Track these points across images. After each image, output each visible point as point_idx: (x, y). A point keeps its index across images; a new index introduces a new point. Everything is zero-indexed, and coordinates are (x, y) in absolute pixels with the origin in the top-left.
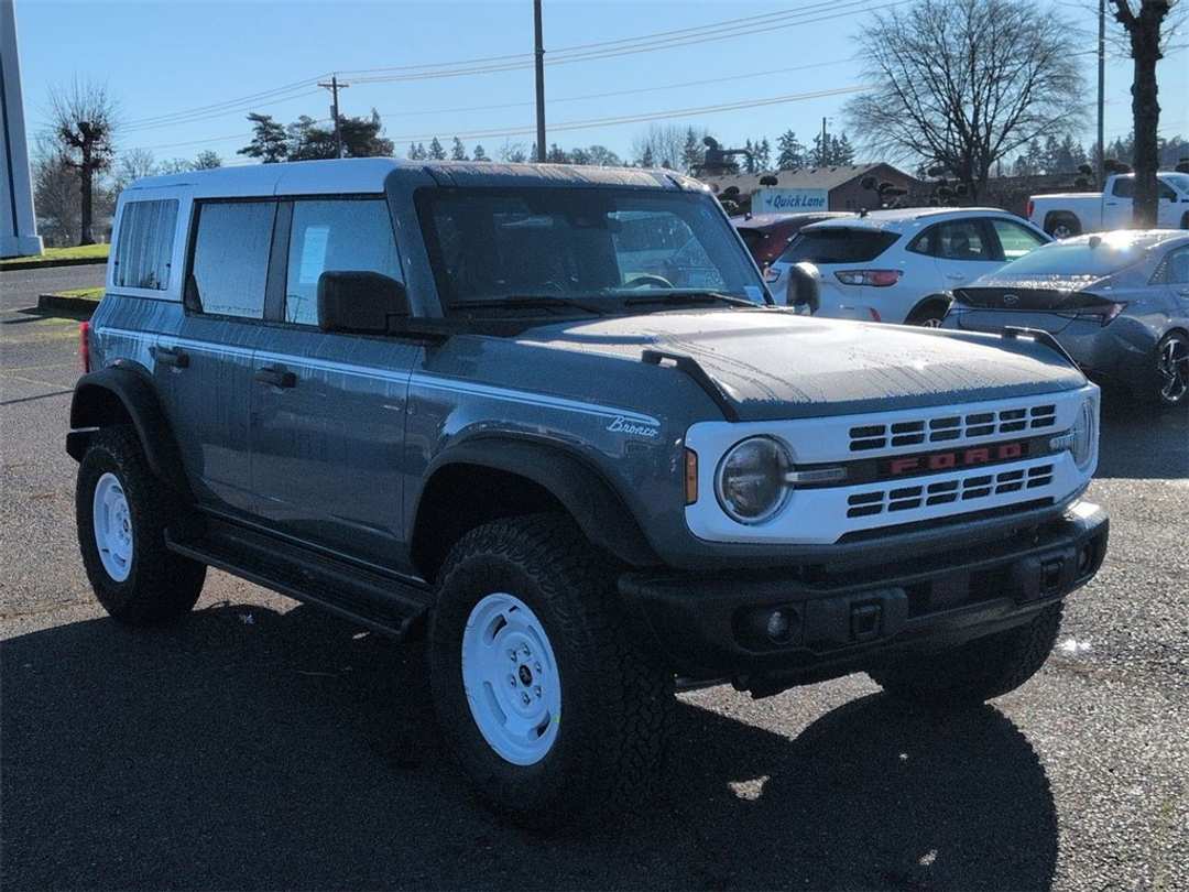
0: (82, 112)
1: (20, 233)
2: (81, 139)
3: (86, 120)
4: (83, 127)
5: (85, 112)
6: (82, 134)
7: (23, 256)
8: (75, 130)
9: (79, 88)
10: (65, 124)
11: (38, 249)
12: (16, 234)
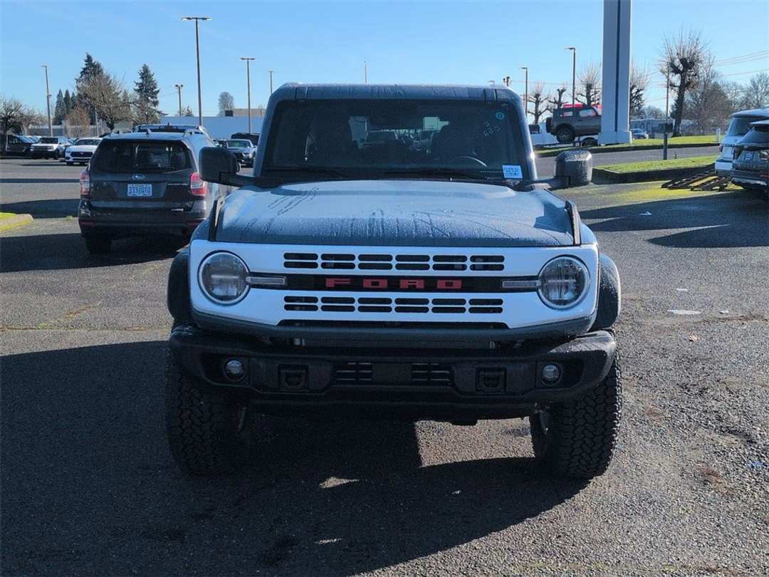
0: (684, 51)
1: (618, 129)
2: (681, 69)
3: (686, 56)
4: (683, 61)
5: (686, 52)
6: (681, 65)
7: (618, 144)
8: (677, 62)
9: (684, 36)
10: (673, 60)
11: (628, 139)
12: (616, 130)
